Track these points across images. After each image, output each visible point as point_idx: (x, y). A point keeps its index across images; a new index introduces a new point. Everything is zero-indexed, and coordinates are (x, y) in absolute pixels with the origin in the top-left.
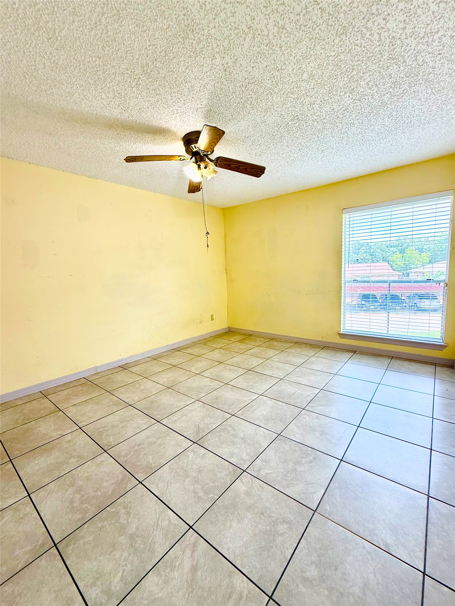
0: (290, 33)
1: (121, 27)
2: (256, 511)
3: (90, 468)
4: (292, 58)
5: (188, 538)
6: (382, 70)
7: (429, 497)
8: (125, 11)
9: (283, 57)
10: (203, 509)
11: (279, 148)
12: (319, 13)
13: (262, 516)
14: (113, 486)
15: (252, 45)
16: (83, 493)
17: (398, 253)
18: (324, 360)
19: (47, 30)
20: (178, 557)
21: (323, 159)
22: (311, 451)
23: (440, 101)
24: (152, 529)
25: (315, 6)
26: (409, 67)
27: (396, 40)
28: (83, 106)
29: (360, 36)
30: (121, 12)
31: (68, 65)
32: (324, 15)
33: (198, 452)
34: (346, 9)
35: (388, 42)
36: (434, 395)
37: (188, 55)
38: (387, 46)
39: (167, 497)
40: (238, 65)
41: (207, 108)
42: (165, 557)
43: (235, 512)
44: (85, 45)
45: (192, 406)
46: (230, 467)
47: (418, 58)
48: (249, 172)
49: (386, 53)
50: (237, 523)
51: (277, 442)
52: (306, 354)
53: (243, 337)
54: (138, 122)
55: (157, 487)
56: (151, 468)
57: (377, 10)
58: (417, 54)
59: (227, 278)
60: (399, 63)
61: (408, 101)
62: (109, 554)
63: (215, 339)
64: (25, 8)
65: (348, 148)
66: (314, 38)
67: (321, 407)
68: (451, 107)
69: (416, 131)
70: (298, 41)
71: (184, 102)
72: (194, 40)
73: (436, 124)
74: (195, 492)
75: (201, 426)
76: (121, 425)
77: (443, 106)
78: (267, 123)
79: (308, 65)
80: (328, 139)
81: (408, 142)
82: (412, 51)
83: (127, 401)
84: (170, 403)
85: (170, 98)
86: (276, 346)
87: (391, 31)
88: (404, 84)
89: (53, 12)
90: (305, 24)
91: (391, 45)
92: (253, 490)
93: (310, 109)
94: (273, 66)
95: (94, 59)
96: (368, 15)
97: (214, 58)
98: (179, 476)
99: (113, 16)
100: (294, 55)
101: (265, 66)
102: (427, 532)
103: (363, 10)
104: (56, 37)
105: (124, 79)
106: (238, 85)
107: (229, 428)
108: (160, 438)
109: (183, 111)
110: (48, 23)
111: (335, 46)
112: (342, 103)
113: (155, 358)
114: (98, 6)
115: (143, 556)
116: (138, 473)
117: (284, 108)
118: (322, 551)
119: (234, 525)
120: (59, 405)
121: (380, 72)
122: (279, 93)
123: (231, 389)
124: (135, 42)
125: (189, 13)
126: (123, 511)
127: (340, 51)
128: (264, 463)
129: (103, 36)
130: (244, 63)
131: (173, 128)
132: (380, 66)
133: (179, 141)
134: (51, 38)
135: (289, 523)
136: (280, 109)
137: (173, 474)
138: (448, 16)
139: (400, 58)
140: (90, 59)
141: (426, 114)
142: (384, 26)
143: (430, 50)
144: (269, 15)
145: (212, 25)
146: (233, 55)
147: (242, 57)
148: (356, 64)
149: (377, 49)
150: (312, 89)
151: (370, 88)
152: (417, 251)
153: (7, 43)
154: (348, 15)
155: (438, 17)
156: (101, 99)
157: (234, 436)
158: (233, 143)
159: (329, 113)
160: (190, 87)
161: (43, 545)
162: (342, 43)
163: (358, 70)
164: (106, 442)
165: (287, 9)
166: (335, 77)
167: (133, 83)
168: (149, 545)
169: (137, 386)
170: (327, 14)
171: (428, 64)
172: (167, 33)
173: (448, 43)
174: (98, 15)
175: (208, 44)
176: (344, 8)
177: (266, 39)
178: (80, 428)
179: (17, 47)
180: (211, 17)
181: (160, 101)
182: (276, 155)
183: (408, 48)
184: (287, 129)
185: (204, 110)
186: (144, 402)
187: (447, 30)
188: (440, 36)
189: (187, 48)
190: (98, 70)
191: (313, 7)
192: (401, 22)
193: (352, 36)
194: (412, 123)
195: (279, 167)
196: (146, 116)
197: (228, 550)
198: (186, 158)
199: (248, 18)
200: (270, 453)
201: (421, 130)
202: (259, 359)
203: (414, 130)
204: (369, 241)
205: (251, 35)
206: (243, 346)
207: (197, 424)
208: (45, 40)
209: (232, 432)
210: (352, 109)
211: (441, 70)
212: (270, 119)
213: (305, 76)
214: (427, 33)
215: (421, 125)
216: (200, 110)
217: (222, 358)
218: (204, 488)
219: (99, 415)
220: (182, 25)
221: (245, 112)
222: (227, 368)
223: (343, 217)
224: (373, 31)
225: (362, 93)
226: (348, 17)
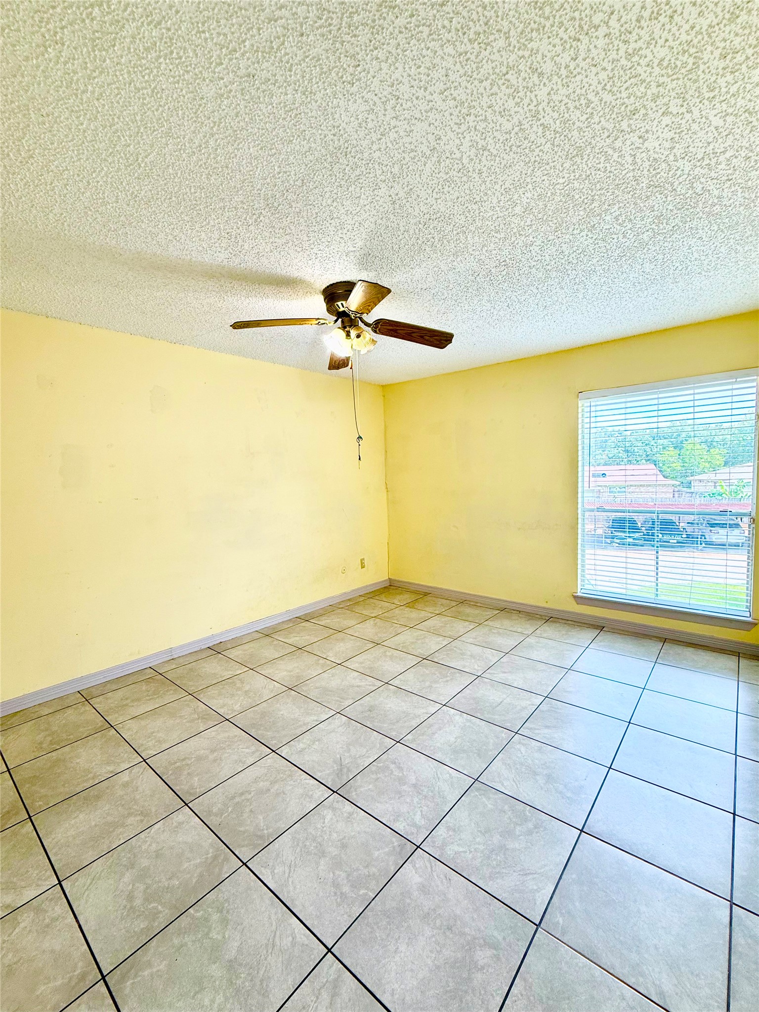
0: (495, 156)
1: (238, 150)
2: (438, 922)
3: (160, 835)
4: (497, 187)
5: (325, 970)
6: (639, 201)
7: (732, 904)
8: (245, 131)
9: (483, 185)
10: (349, 916)
11: (475, 303)
12: (540, 130)
13: (448, 933)
14: (199, 871)
15: (436, 171)
16: (149, 881)
17: (672, 449)
18: (550, 642)
19: (126, 155)
20: (309, 1006)
21: (546, 317)
22: (530, 812)
23: (731, 240)
24: (265, 952)
25: (534, 122)
26: (681, 197)
27: (659, 163)
28: (171, 249)
29: (603, 158)
30: (238, 132)
31: (153, 197)
32: (548, 133)
33: (340, 809)
34: (581, 125)
35: (647, 165)
36: (737, 712)
37: (336, 184)
38: (646, 170)
39: (288, 892)
40: (414, 197)
41: (362, 252)
42: (286, 1005)
43: (403, 924)
44: (182, 172)
45: (330, 724)
46: (394, 840)
47: (695, 185)
48: (427, 340)
49: (644, 180)
50: (408, 945)
51: (472, 793)
52: (519, 630)
53: (413, 597)
54: (254, 270)
55: (273, 872)
56: (261, 837)
57: (629, 126)
58: (694, 180)
59: (388, 499)
60: (666, 192)
61: (682, 240)
62: (193, 997)
63: (368, 601)
64: (96, 129)
65: (585, 303)
66: (532, 160)
67: (546, 731)
68: (750, 248)
69: (696, 280)
70: (508, 165)
71: (327, 243)
72: (347, 165)
73: (728, 271)
74: (336, 885)
75: (346, 761)
76: (211, 757)
77: (738, 247)
78: (457, 270)
79: (522, 196)
80: (554, 291)
81: (682, 294)
82: (686, 176)
83: (221, 711)
84: (292, 716)
85: (306, 238)
86: (468, 615)
87: (652, 151)
88: (674, 219)
89: (138, 133)
90: (518, 144)
91: (651, 170)
92: (433, 884)
93: (525, 252)
94: (467, 198)
95: (193, 190)
96: (615, 133)
97: (377, 187)
98: (308, 853)
99: (226, 137)
100: (500, 183)
101: (455, 197)
102: (729, 970)
103: (607, 126)
104: (139, 163)
105: (236, 215)
106: (412, 221)
107: (392, 766)
108: (276, 782)
109: (325, 255)
110: (129, 146)
111: (565, 171)
112: (576, 244)
113: (268, 633)
114: (206, 126)
115: (249, 1001)
116: (240, 846)
117: (484, 251)
118: (551, 1002)
119: (403, 948)
120: (110, 717)
121: (635, 204)
122: (477, 232)
123: (395, 693)
124: (257, 168)
125: (342, 132)
126: (215, 917)
127: (572, 177)
128: (450, 833)
129: (209, 161)
130: (423, 194)
131: (307, 278)
132: (636, 195)
133: (316, 295)
134: (131, 164)
135: (495, 946)
136: (478, 253)
137: (299, 849)
138: (740, 133)
139: (667, 185)
140: (187, 189)
141: (710, 257)
142: (641, 145)
143: (713, 174)
144: (462, 134)
145: (375, 147)
146: (406, 184)
147: (420, 186)
148: (599, 193)
149: (631, 174)
150: (528, 226)
151: (620, 224)
152: (703, 446)
153: (64, 171)
154: (584, 132)
155: (725, 134)
156: (200, 240)
157: (402, 781)
158: (403, 297)
159: (555, 257)
160: (338, 224)
161: (83, 977)
162: (576, 167)
163: (601, 202)
164: (186, 788)
165: (490, 126)
166: (564, 211)
167: (250, 220)
168: (259, 983)
169: (239, 685)
170: (552, 132)
171: (711, 192)
172: (306, 157)
173: (742, 166)
174: (205, 137)
175: (368, 171)
176: (578, 124)
177: (457, 164)
178: (144, 760)
179: (78, 175)
180: (374, 137)
181: (291, 243)
182: (469, 313)
183: (679, 173)
184: (488, 279)
185: (358, 254)
186: (250, 714)
187: (740, 149)
188: (728, 157)
189: (336, 176)
190: (198, 203)
191: (530, 123)
192: (667, 141)
193: (591, 158)
194: (689, 270)
195: (475, 329)
196: (267, 261)
197: (393, 995)
198: (327, 322)
199: (431, 138)
200: (461, 815)
201: (703, 278)
202: (441, 638)
203: (692, 279)
204: (623, 428)
205: (434, 159)
206: (414, 614)
207: (338, 756)
208: (122, 167)
209: (396, 773)
210: (593, 252)
211: (732, 201)
212: (461, 265)
213: (518, 210)
214: (707, 153)
215: (703, 272)
216: (352, 254)
217: (379, 635)
218: (351, 878)
219: (174, 737)
220: (331, 148)
221: (422, 256)
222: (388, 653)
223: (580, 405)
224: (623, 152)
225: (607, 231)
226: (585, 134)
